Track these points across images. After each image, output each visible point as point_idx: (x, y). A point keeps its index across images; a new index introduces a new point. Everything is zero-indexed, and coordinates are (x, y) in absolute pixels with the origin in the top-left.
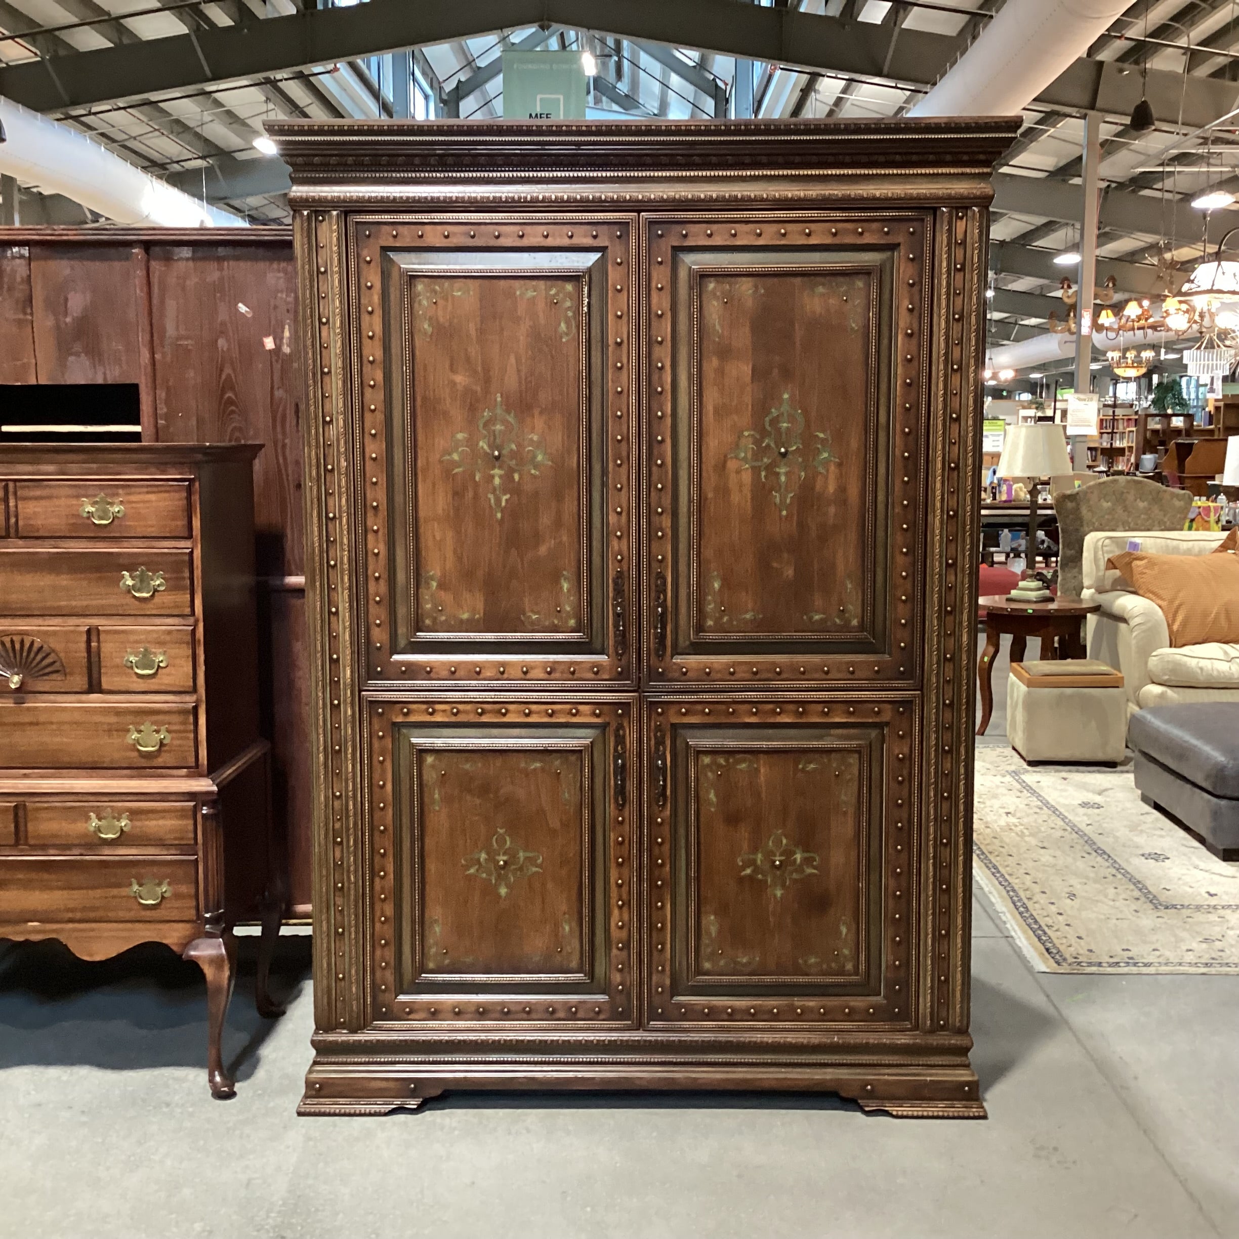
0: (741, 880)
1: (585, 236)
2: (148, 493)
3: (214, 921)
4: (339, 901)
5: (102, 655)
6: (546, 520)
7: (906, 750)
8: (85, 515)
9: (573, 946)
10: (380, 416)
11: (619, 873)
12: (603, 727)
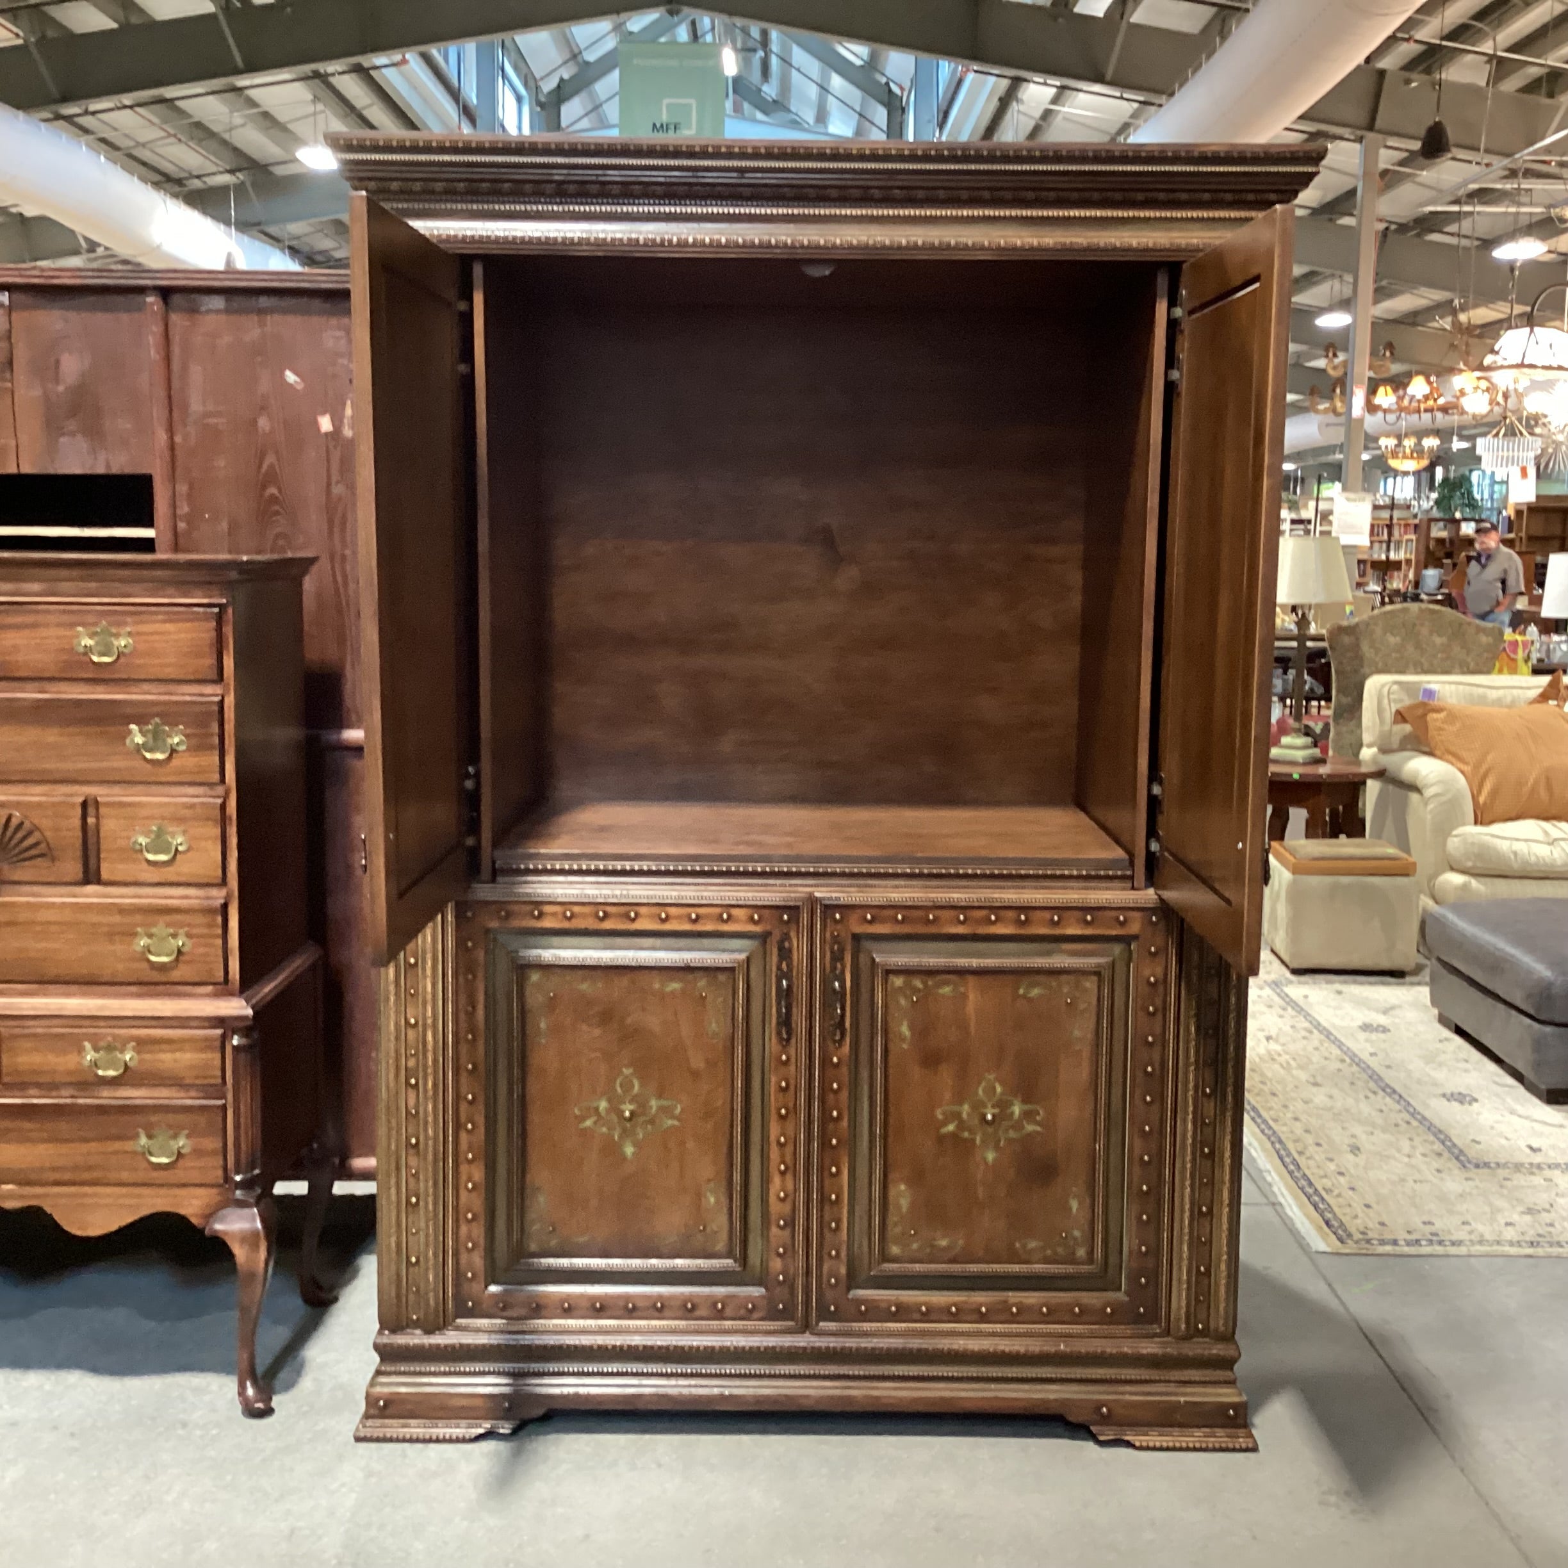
0: (941, 1139)
2: (165, 621)
3: (246, 1185)
4: (413, 1161)
5: (102, 834)
7: (1159, 971)
8: (81, 650)
9: (719, 1223)
11: (782, 1129)
12: (764, 937)
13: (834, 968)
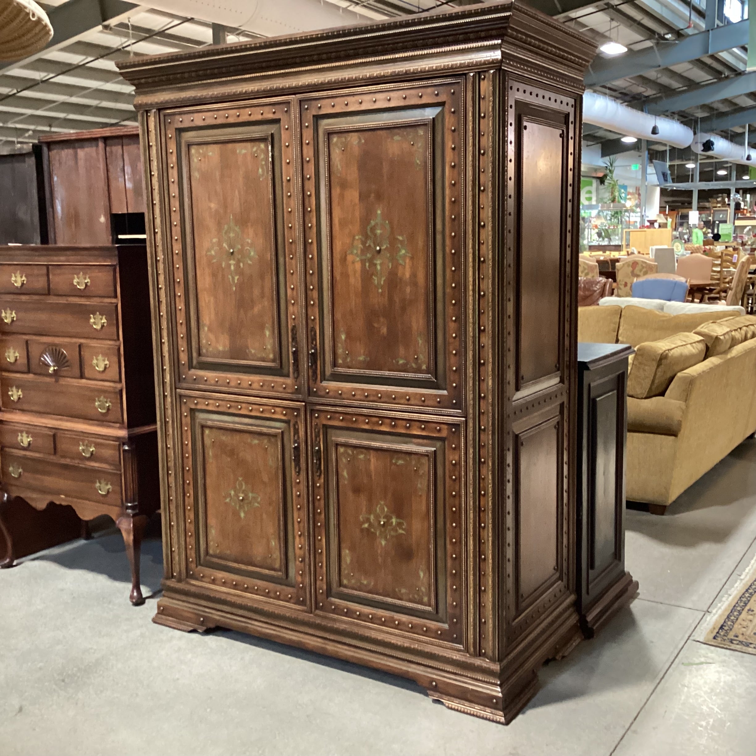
0: (362, 530)
1: (269, 113)
2: (99, 272)
3: (132, 508)
6: (256, 292)
7: (457, 458)
8: (75, 284)
9: (276, 555)
10: (179, 228)
11: (299, 515)
12: (288, 422)
13: (316, 440)
